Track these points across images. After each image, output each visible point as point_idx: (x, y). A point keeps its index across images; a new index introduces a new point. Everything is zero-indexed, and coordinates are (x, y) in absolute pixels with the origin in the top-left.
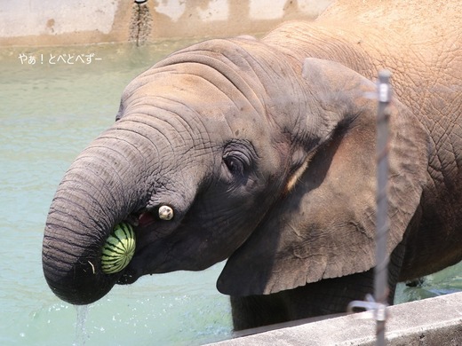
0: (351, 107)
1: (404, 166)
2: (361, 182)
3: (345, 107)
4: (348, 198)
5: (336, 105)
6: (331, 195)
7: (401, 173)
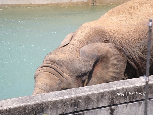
0: (97, 57)
1: (118, 61)
2: (106, 71)
3: (95, 58)
4: (104, 77)
5: (92, 59)
6: (98, 79)
7: (118, 63)
